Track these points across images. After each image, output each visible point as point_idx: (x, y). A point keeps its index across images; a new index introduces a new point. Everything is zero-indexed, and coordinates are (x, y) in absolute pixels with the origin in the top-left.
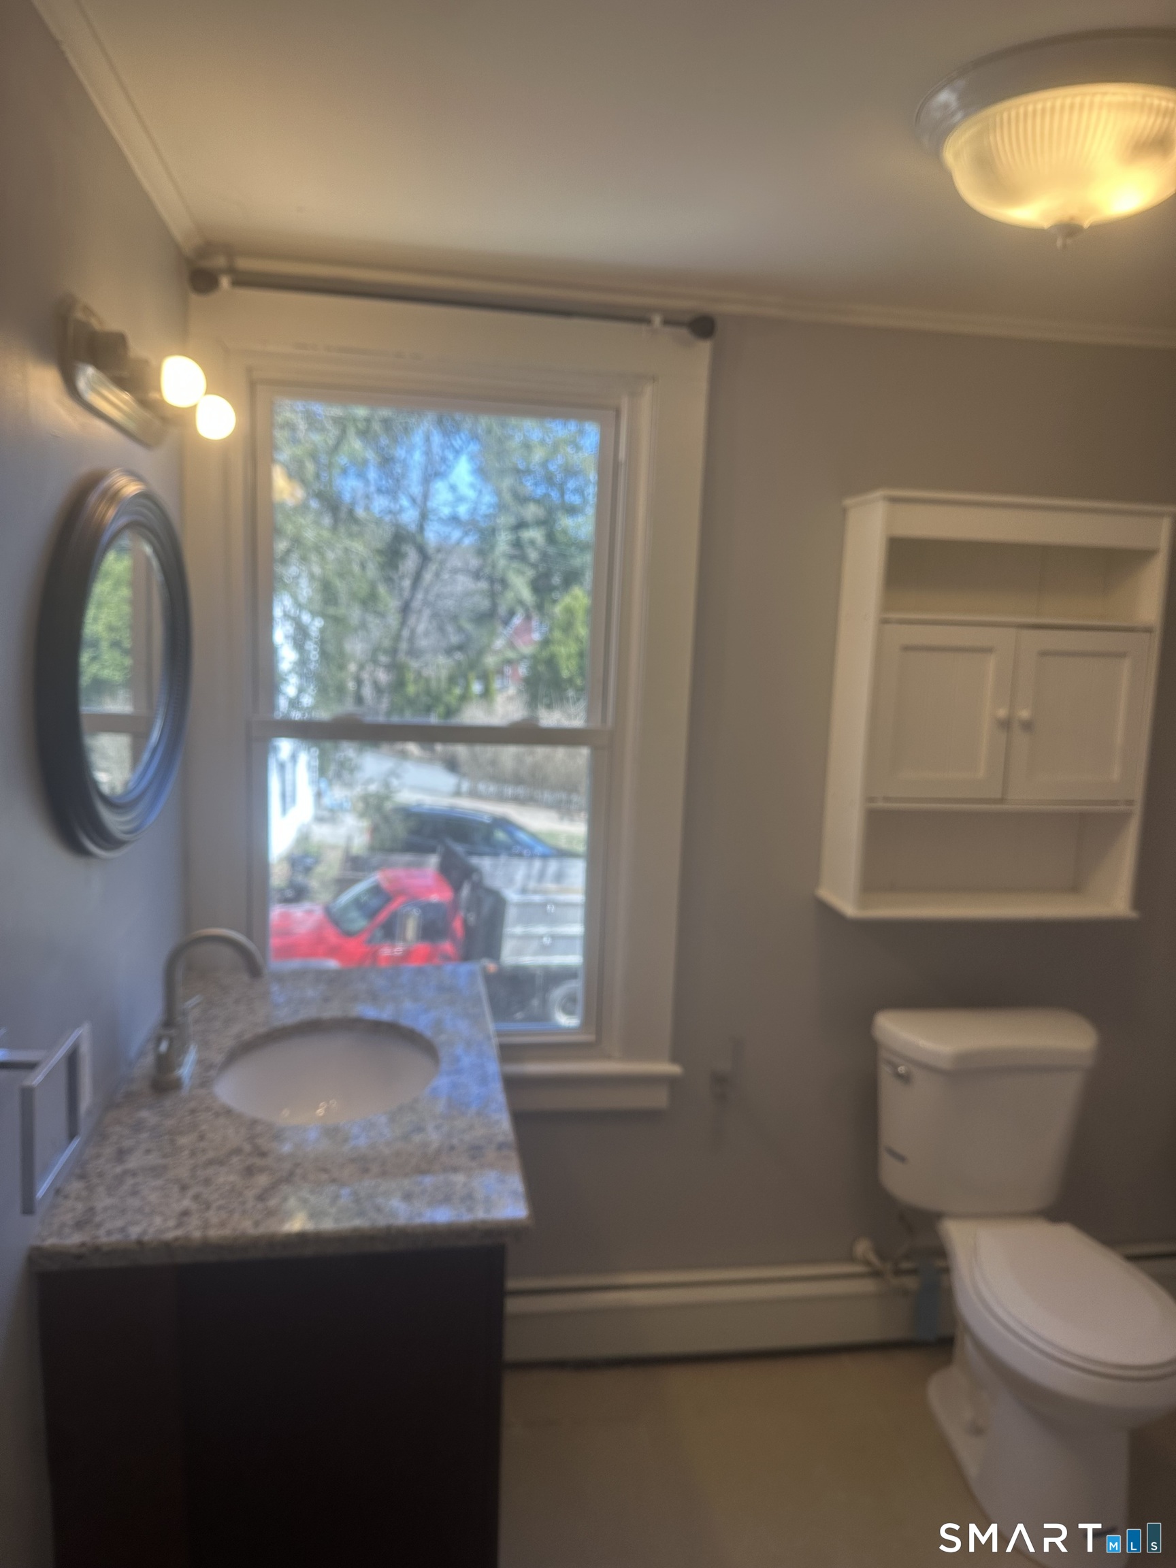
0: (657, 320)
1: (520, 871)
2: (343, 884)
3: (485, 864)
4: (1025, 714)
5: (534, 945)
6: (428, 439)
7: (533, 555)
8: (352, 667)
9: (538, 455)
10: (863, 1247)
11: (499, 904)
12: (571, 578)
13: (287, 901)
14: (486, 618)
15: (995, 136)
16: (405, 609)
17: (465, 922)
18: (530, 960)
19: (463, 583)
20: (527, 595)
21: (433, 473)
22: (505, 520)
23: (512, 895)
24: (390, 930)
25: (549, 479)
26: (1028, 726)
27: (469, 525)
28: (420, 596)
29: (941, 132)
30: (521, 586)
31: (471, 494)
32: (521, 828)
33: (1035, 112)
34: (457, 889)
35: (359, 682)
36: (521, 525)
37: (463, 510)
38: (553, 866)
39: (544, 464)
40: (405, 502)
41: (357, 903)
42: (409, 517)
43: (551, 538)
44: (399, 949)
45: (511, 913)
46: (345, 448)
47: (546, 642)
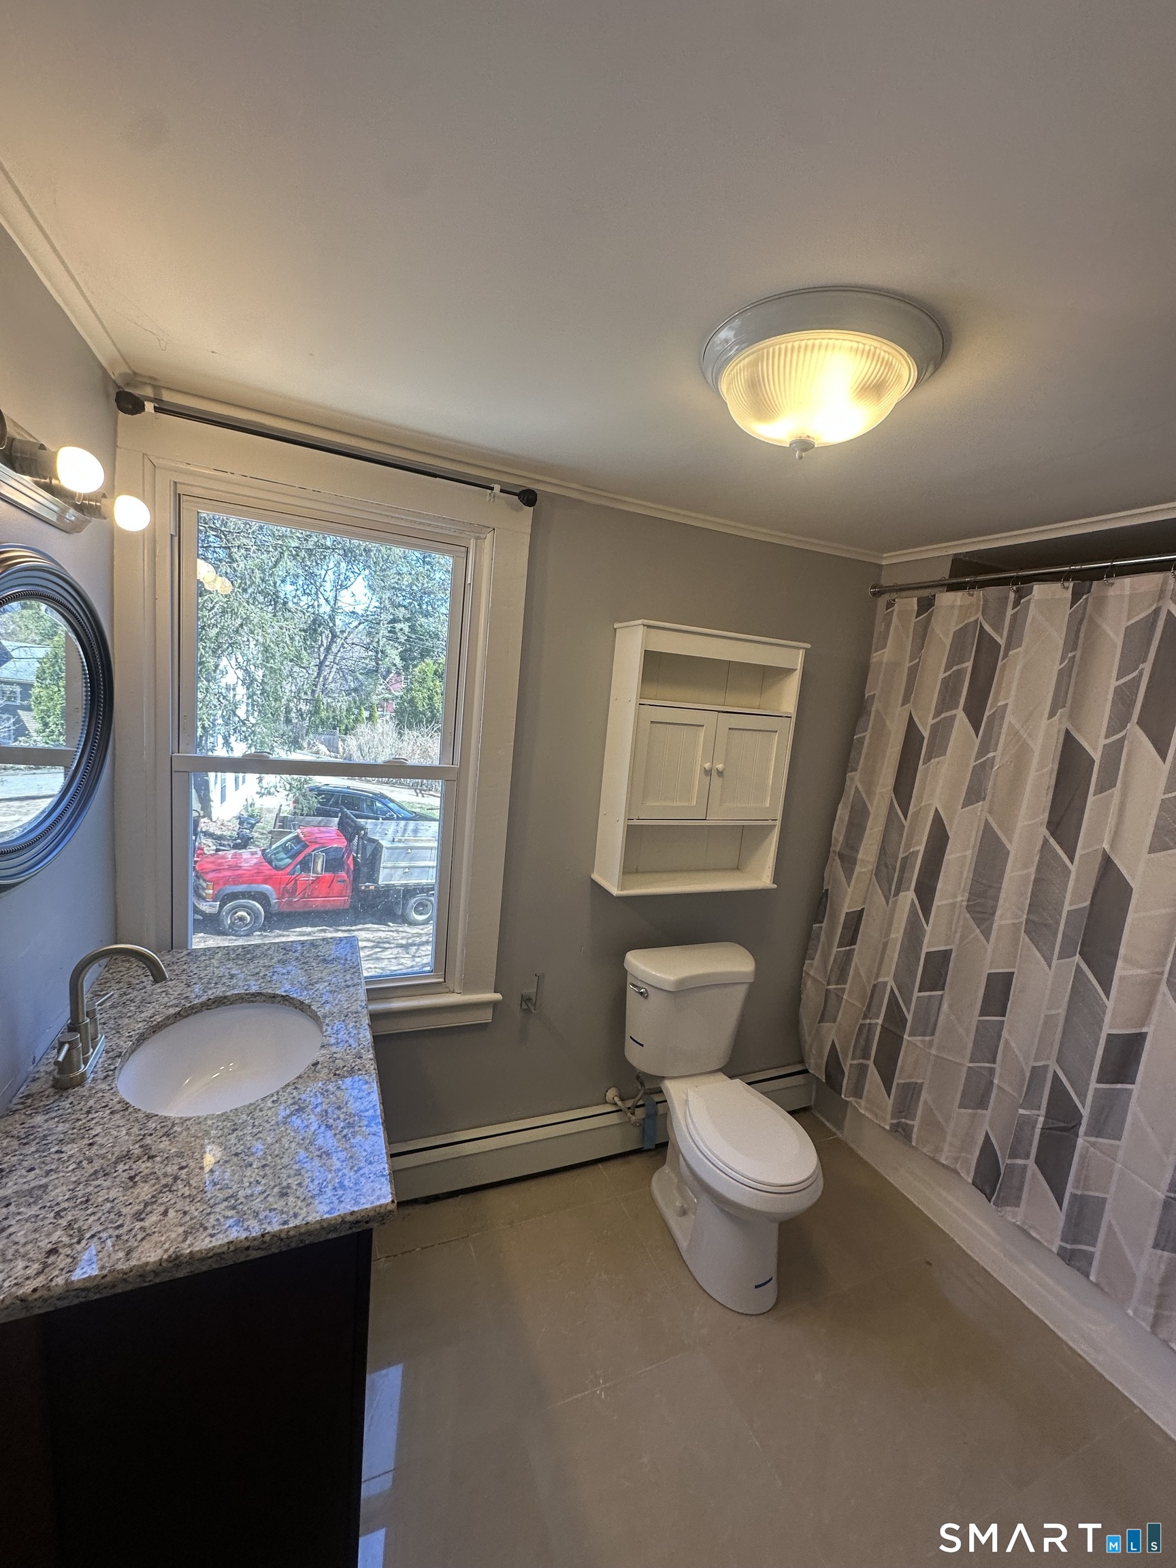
0: (497, 488)
1: (391, 826)
2: (275, 835)
3: (369, 824)
4: (720, 766)
5: (400, 872)
6: (338, 565)
7: (402, 639)
8: (284, 701)
9: (406, 580)
10: (611, 1094)
11: (378, 848)
12: (425, 653)
13: (236, 847)
14: (371, 673)
15: (762, 365)
16: (320, 666)
17: (355, 859)
18: (398, 881)
19: (358, 652)
20: (398, 661)
21: (340, 586)
22: (387, 617)
23: (385, 843)
24: (305, 866)
25: (413, 595)
26: (720, 773)
27: (363, 619)
28: (331, 657)
29: (722, 363)
30: (394, 655)
31: (365, 600)
32: (392, 801)
33: (793, 348)
34: (350, 840)
35: (288, 711)
36: (394, 621)
37: (359, 610)
38: (412, 825)
39: (410, 585)
40: (322, 601)
41: (284, 848)
42: (325, 609)
43: (413, 629)
44: (312, 876)
45: (385, 854)
46: (282, 563)
47: (409, 690)
